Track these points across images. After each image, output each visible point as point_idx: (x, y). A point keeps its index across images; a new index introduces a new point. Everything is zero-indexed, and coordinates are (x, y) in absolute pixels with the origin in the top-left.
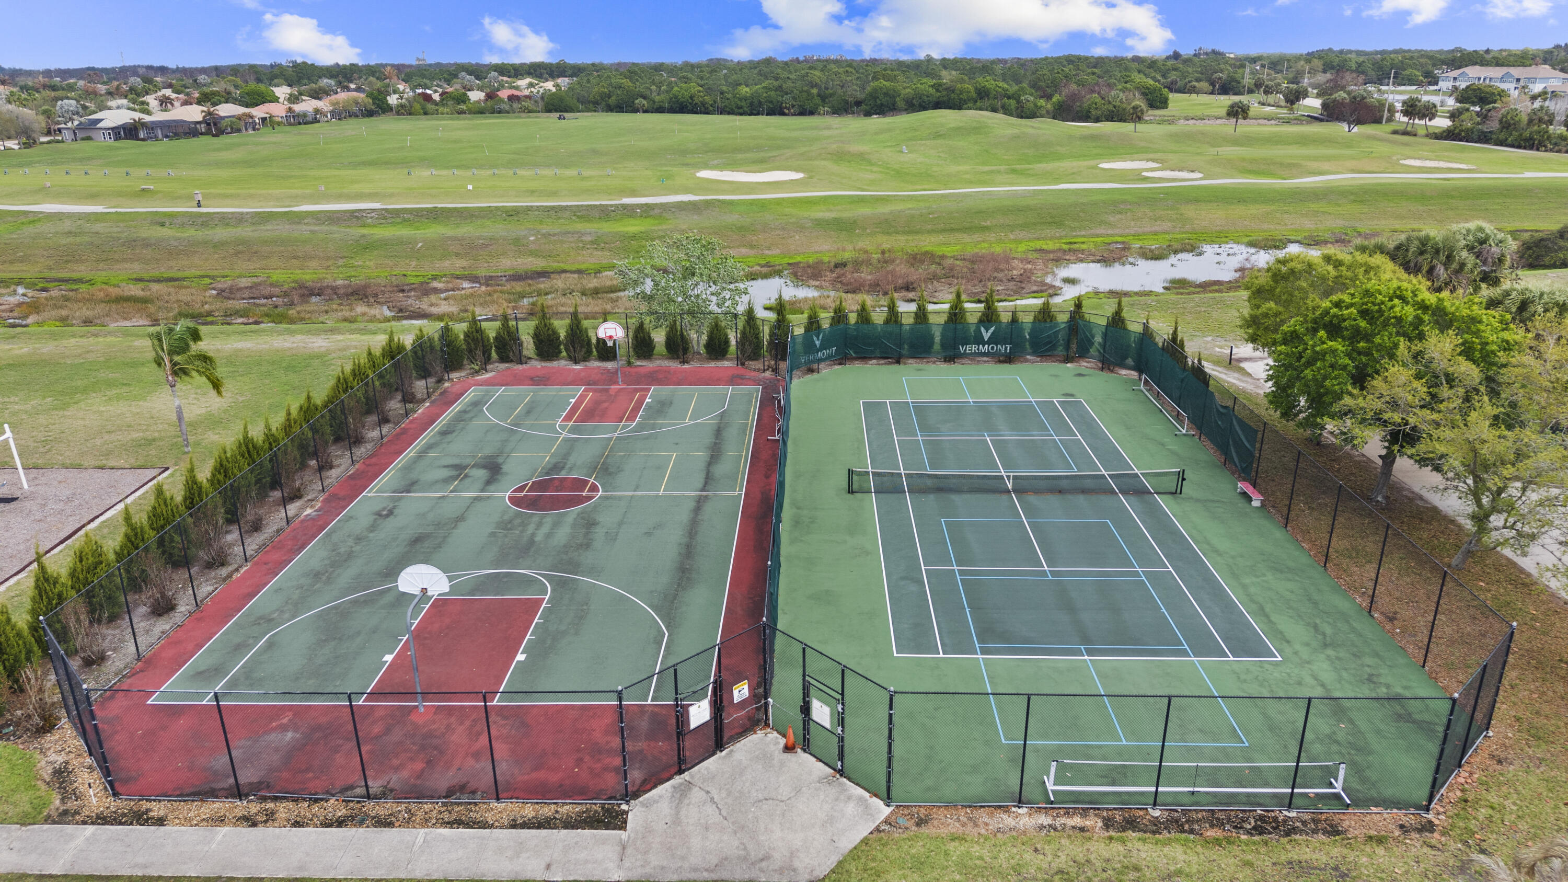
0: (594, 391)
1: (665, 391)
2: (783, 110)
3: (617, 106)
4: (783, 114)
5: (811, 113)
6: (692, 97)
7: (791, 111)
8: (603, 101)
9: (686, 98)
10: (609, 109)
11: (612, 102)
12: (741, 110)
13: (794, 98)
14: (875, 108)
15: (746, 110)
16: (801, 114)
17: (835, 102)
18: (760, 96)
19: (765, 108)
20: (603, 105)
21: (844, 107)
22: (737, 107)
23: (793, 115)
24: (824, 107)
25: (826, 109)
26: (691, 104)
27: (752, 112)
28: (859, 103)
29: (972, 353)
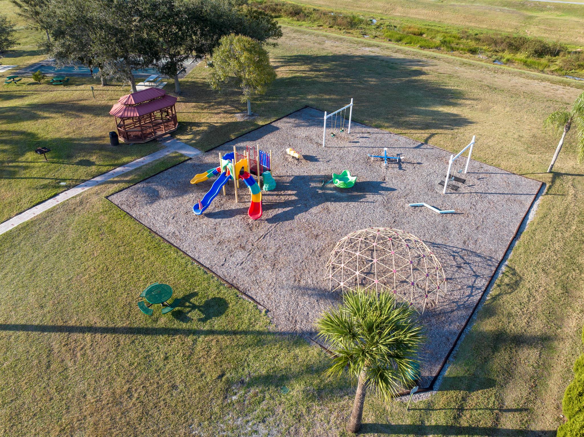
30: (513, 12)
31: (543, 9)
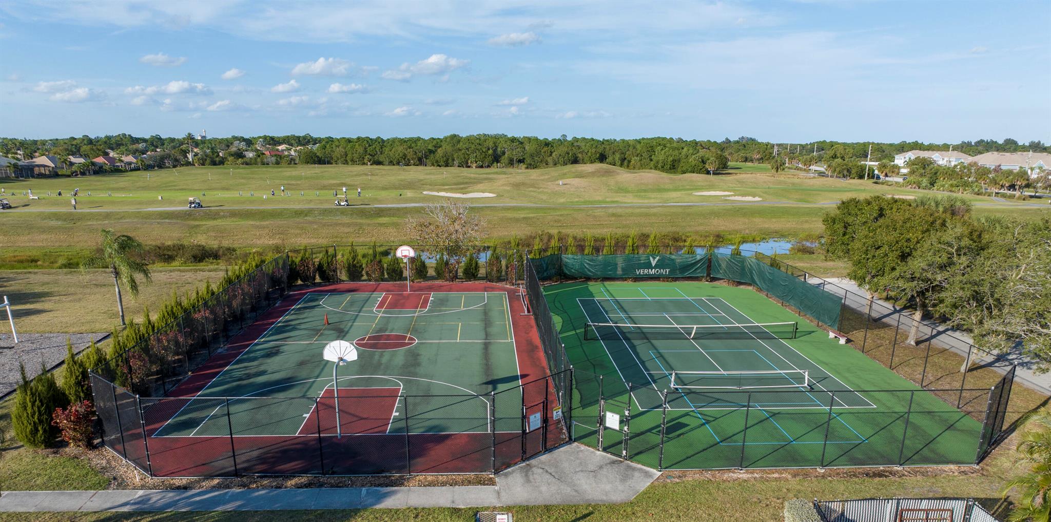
0: (392, 294)
1: (441, 294)
2: (469, 164)
3: (352, 160)
4: (469, 167)
5: (489, 166)
6: (405, 155)
7: (474, 165)
8: (342, 157)
9: (401, 155)
10: (346, 162)
11: (348, 158)
12: (440, 164)
13: (476, 156)
14: (533, 163)
15: (443, 164)
16: (482, 167)
17: (505, 159)
18: (453, 155)
19: (456, 163)
20: (342, 159)
21: (511, 163)
22: (437, 162)
23: (476, 167)
24: (497, 163)
25: (499, 164)
26: (404, 159)
27: (447, 165)
28: (521, 161)
29: (644, 275)
30: (175, 223)
31: (216, 217)
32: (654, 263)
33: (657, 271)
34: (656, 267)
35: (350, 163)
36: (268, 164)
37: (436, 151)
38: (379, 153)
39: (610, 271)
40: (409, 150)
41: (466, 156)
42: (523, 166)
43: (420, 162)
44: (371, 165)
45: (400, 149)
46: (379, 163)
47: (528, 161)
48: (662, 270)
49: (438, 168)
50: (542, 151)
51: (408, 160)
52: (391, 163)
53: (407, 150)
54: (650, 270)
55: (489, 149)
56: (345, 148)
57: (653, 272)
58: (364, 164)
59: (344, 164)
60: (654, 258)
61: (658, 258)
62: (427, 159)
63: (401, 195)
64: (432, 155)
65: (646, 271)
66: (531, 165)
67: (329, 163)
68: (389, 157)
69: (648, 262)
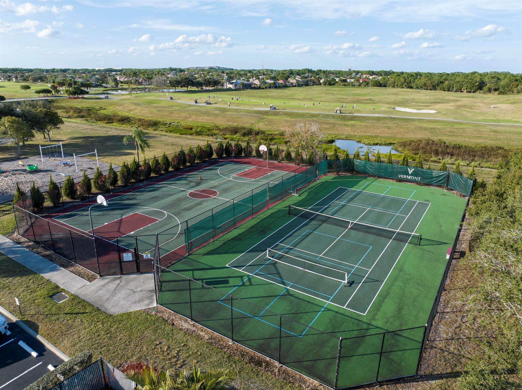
0: (257, 168)
1: (278, 172)
2: (462, 90)
3: (397, 86)
4: (462, 92)
5: (474, 92)
6: (425, 84)
7: (465, 91)
8: (392, 83)
9: (423, 83)
10: (394, 87)
11: (395, 84)
12: (445, 89)
13: (468, 86)
14: (503, 91)
15: (447, 89)
16: (470, 92)
17: (485, 88)
18: (453, 85)
19: (455, 89)
20: (392, 85)
21: (490, 91)
22: (443, 88)
23: (467, 92)
24: (480, 90)
25: (481, 91)
26: (425, 86)
27: (449, 91)
28: (496, 90)
29: (403, 178)
32: (410, 173)
33: (412, 178)
34: (412, 175)
35: (396, 87)
36: (355, 86)
37: (444, 82)
38: (412, 82)
39: (382, 172)
40: (428, 81)
41: (461, 86)
42: (497, 92)
43: (434, 88)
44: (406, 88)
45: (423, 80)
46: (411, 87)
47: (501, 90)
48: (415, 177)
49: (443, 92)
50: (511, 84)
51: (427, 86)
52: (417, 88)
53: (427, 81)
54: (408, 176)
55: (477, 82)
56: (395, 79)
57: (410, 177)
58: (403, 88)
59: (393, 87)
60: (411, 170)
61: (413, 169)
62: (438, 86)
63: (374, 109)
64: (441, 84)
65: (405, 176)
66: (502, 92)
67: (385, 86)
68: (417, 84)
69: (406, 171)
